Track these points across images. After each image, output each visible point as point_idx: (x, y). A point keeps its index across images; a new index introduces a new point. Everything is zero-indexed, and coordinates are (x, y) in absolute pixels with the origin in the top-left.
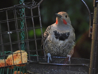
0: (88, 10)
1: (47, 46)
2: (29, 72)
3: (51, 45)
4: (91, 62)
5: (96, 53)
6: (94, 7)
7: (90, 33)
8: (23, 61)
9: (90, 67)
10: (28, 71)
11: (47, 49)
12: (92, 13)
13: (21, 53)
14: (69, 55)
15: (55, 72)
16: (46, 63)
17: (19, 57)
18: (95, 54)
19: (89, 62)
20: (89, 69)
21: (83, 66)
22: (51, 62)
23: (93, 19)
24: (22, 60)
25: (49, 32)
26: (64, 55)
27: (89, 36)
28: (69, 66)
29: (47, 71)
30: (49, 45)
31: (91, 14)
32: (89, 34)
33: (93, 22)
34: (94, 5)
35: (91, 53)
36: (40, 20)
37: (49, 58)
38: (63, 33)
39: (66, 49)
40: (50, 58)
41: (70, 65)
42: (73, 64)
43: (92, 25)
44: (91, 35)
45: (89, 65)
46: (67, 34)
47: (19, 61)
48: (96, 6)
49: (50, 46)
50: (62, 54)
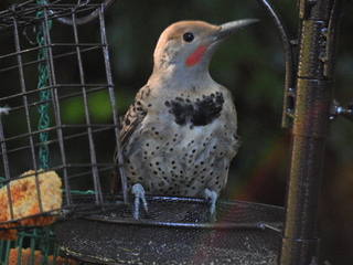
0: (278, 30)
1: (139, 155)
2: (65, 252)
3: (154, 149)
4: (289, 218)
5: (306, 185)
6: (302, 20)
7: (286, 111)
8: (43, 203)
9: (286, 234)
10: (63, 248)
11: (135, 169)
12: (293, 42)
13: (36, 175)
14: (211, 189)
15: (160, 251)
16: (127, 221)
17: (30, 194)
18: (303, 189)
19: (281, 217)
20: (284, 240)
21: (261, 229)
22: (147, 217)
23: (298, 61)
24: (40, 201)
25: (150, 105)
26: (194, 188)
27: (283, 123)
28: (211, 229)
29: (131, 247)
30: (146, 148)
31: (292, 46)
32: (284, 118)
33: (299, 74)
34: (301, 13)
35: (292, 184)
36: (107, 57)
37: (137, 201)
38: (204, 97)
39: (204, 166)
40: (141, 200)
41: (215, 228)
42: (224, 225)
43: (293, 84)
44: (290, 120)
45: (283, 228)
46: (214, 100)
47: (30, 208)
48: (308, 16)
49: (149, 154)
50: (188, 186)
